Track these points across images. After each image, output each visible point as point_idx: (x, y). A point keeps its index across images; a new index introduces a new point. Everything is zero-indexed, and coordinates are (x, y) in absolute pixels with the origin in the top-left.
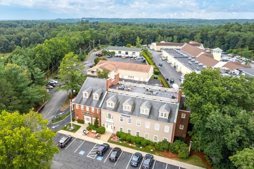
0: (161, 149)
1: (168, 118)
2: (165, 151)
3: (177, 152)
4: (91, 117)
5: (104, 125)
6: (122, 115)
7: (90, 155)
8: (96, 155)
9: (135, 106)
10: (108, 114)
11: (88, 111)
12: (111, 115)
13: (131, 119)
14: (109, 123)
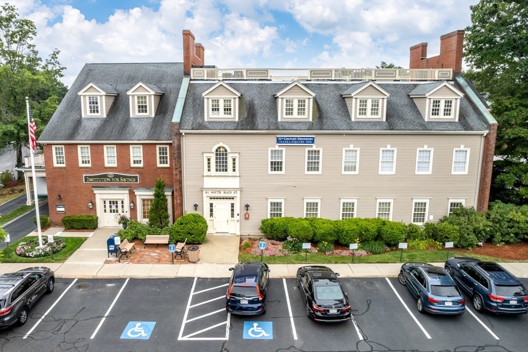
1: (460, 117)
2: (481, 244)
3: (524, 236)
4: (127, 192)
6: (278, 142)
7: (190, 328)
8: (228, 322)
10: (214, 150)
11: (115, 165)
12: (229, 150)
13: (317, 149)
14: (220, 193)
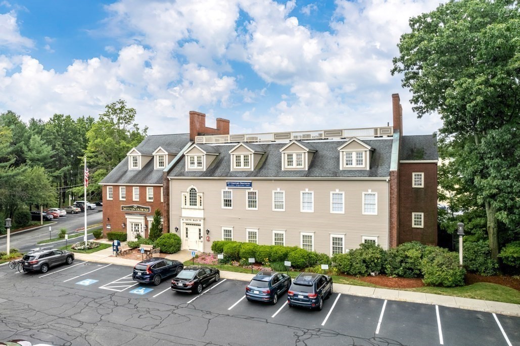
0: (358, 265)
1: (371, 168)
2: (373, 274)
3: (417, 272)
4: (143, 218)
5: (177, 229)
6: (227, 185)
7: (111, 286)
8: (132, 286)
9: (266, 159)
10: (188, 190)
11: (138, 200)
12: (197, 191)
13: (254, 191)
14: (191, 220)
